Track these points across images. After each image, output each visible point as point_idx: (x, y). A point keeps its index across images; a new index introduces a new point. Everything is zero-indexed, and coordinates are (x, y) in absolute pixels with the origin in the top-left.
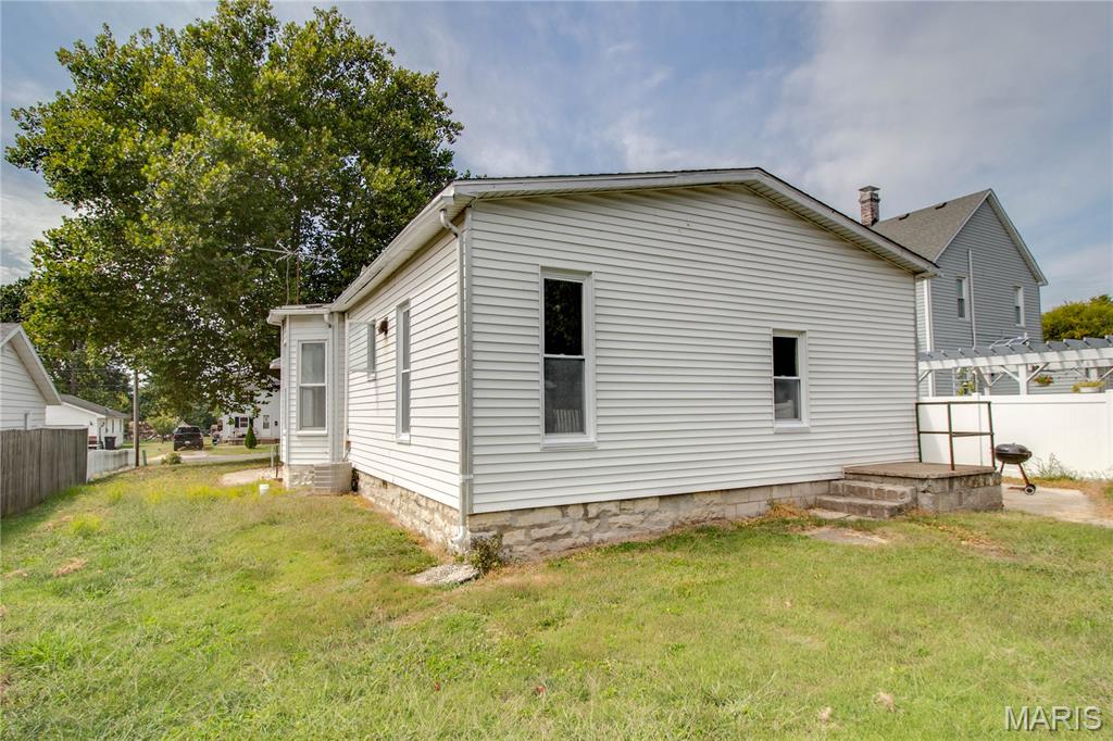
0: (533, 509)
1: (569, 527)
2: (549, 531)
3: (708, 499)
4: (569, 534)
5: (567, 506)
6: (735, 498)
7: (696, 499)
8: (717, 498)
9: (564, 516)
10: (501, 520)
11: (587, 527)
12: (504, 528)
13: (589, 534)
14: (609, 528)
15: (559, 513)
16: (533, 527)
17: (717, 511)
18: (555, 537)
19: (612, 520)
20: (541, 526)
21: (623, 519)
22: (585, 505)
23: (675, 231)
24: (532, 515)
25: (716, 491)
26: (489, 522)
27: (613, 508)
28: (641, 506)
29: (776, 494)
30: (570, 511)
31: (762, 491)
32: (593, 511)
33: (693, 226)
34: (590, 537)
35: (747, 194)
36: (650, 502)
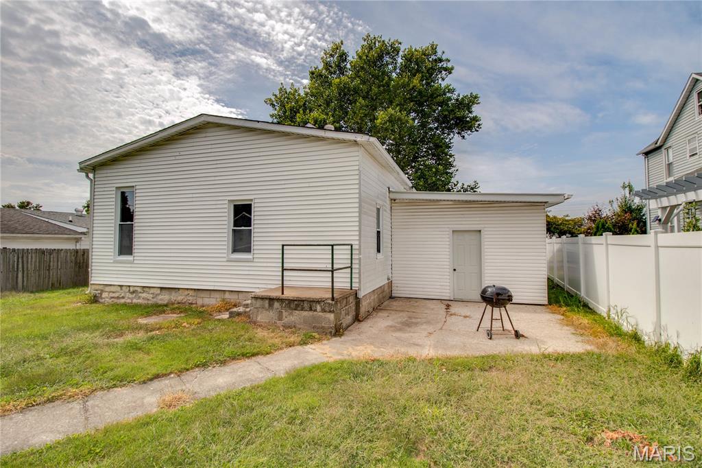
0: (111, 285)
1: (123, 295)
2: (116, 295)
3: (186, 292)
4: (123, 298)
5: (123, 286)
6: (202, 295)
7: (181, 291)
8: (191, 293)
9: (121, 289)
10: (101, 287)
11: (131, 296)
12: (102, 291)
13: (132, 299)
14: (139, 298)
15: (119, 288)
16: (110, 292)
17: (191, 299)
18: (118, 298)
19: (140, 295)
20: (113, 292)
21: (144, 295)
22: (129, 286)
23: (174, 158)
24: (110, 287)
25: (192, 289)
26: (97, 287)
27: (139, 290)
28: (152, 291)
29: (227, 296)
30: (124, 288)
31: (218, 293)
32: (132, 289)
33: (182, 153)
34: (132, 300)
35: (214, 127)
36: (156, 289)
